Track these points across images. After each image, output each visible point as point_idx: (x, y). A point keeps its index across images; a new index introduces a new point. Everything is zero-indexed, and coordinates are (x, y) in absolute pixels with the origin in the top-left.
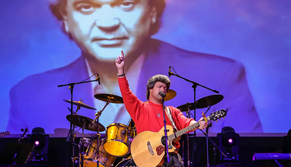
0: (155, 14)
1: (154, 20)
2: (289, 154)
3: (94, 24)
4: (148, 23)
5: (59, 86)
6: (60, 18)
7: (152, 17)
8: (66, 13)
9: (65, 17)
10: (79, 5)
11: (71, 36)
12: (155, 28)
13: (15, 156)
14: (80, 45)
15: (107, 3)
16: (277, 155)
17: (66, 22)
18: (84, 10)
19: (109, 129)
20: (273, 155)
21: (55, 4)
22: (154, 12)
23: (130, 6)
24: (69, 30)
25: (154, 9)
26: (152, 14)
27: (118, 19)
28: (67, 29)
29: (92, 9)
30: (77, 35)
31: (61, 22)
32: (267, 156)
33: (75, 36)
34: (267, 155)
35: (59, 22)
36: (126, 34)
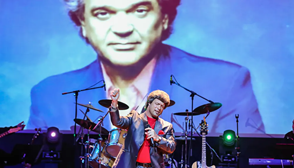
0: (167, 21)
1: (166, 26)
2: (281, 161)
3: (110, 30)
4: (160, 29)
5: (63, 94)
6: (78, 24)
7: (164, 23)
8: (83, 19)
9: (83, 23)
10: (96, 12)
11: (87, 40)
12: (166, 34)
13: (24, 156)
14: (96, 48)
15: (122, 10)
16: (269, 161)
17: (83, 28)
18: (100, 16)
19: (112, 132)
20: (266, 161)
21: (74, 11)
22: (166, 19)
23: (144, 13)
24: (87, 35)
25: (166, 16)
26: (164, 21)
27: (132, 25)
28: (84, 34)
29: (108, 15)
30: (93, 39)
31: (79, 28)
32: (260, 162)
33: (91, 41)
34: (260, 160)
35: (77, 27)
36: (139, 40)
